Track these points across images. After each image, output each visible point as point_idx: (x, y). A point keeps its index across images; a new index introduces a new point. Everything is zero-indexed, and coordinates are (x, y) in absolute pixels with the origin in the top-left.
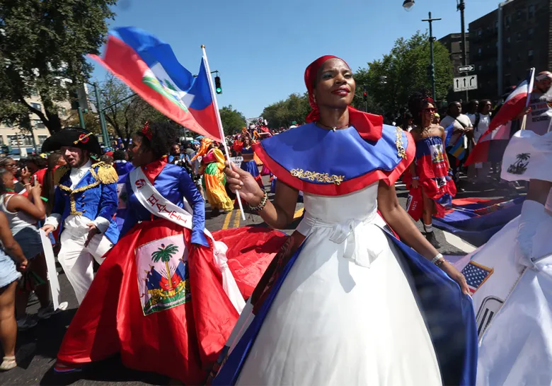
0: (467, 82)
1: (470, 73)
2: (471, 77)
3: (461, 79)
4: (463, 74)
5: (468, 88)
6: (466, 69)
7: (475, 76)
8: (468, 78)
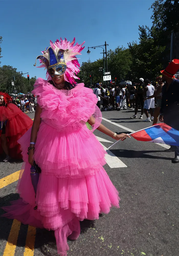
0: (108, 77)
1: (109, 75)
2: (109, 76)
3: (106, 77)
4: (106, 75)
5: (108, 79)
6: (107, 73)
7: (110, 76)
8: (108, 76)
